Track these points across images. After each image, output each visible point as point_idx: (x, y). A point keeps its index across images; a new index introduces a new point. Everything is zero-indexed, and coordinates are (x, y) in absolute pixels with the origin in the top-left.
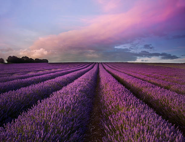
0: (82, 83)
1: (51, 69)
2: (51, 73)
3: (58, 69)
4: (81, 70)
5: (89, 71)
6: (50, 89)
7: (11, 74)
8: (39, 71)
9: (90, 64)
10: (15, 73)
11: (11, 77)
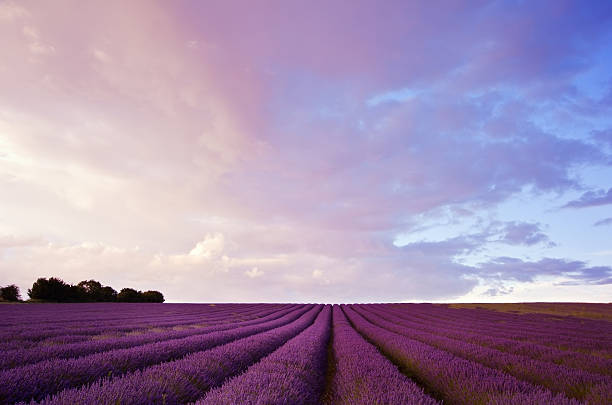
0: (274, 375)
1: (172, 326)
2: (170, 338)
3: (197, 327)
4: (273, 331)
5: (298, 334)
6: (164, 396)
7: (34, 340)
8: (130, 331)
9: (304, 309)
10: (50, 336)
11: (31, 352)
